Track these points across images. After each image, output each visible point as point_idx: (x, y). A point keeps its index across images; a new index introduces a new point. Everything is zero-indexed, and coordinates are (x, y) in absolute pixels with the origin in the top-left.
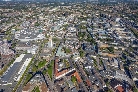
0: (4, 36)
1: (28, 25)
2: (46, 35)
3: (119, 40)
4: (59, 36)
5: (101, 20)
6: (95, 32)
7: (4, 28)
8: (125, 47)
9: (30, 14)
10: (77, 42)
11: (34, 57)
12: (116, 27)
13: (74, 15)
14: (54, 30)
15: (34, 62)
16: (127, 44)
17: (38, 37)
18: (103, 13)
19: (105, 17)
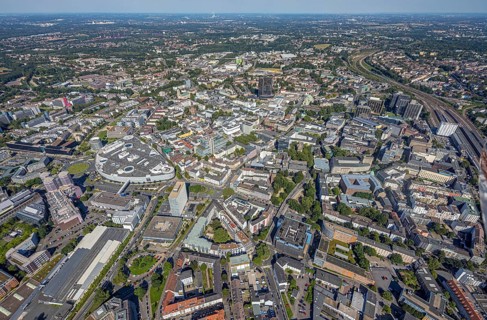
0: (71, 157)
1: (137, 125)
2: (177, 170)
3: (408, 223)
4: (212, 177)
5: (380, 127)
6: (336, 175)
7: (77, 129)
8: (418, 251)
9: (154, 82)
10: (260, 209)
11: (128, 240)
12: (423, 165)
13: (291, 95)
14: (205, 152)
16: (433, 242)
17: (153, 175)
18: (400, 93)
19: (402, 114)
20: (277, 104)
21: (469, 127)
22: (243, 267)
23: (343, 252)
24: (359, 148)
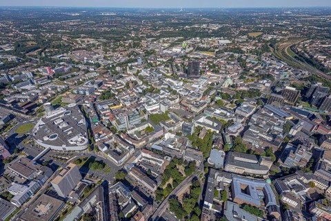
5: (291, 118)
13: (215, 77)
18: (319, 84)
20: (199, 85)
24: (261, 143)
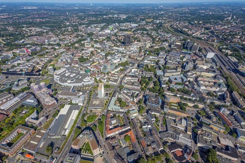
0: (40, 77)
1: (69, 60)
2: (96, 79)
3: (199, 93)
4: (113, 81)
5: (181, 56)
6: (167, 77)
7: (38, 64)
8: (205, 103)
9: (70, 39)
10: (137, 92)
11: (81, 109)
12: (202, 70)
13: (140, 44)
14: (107, 71)
15: (82, 115)
16: (210, 99)
17: (85, 82)
18: (189, 40)
19: (190, 50)
21: (219, 54)
22: (135, 115)
23: (175, 106)
24: (174, 65)
